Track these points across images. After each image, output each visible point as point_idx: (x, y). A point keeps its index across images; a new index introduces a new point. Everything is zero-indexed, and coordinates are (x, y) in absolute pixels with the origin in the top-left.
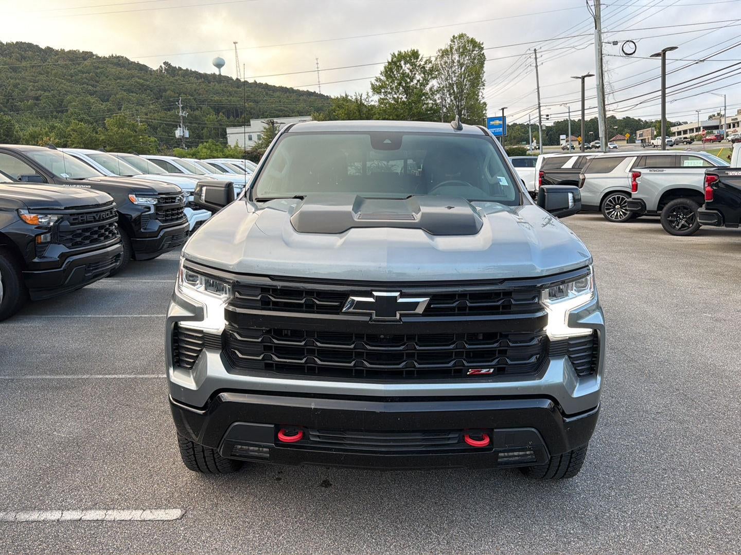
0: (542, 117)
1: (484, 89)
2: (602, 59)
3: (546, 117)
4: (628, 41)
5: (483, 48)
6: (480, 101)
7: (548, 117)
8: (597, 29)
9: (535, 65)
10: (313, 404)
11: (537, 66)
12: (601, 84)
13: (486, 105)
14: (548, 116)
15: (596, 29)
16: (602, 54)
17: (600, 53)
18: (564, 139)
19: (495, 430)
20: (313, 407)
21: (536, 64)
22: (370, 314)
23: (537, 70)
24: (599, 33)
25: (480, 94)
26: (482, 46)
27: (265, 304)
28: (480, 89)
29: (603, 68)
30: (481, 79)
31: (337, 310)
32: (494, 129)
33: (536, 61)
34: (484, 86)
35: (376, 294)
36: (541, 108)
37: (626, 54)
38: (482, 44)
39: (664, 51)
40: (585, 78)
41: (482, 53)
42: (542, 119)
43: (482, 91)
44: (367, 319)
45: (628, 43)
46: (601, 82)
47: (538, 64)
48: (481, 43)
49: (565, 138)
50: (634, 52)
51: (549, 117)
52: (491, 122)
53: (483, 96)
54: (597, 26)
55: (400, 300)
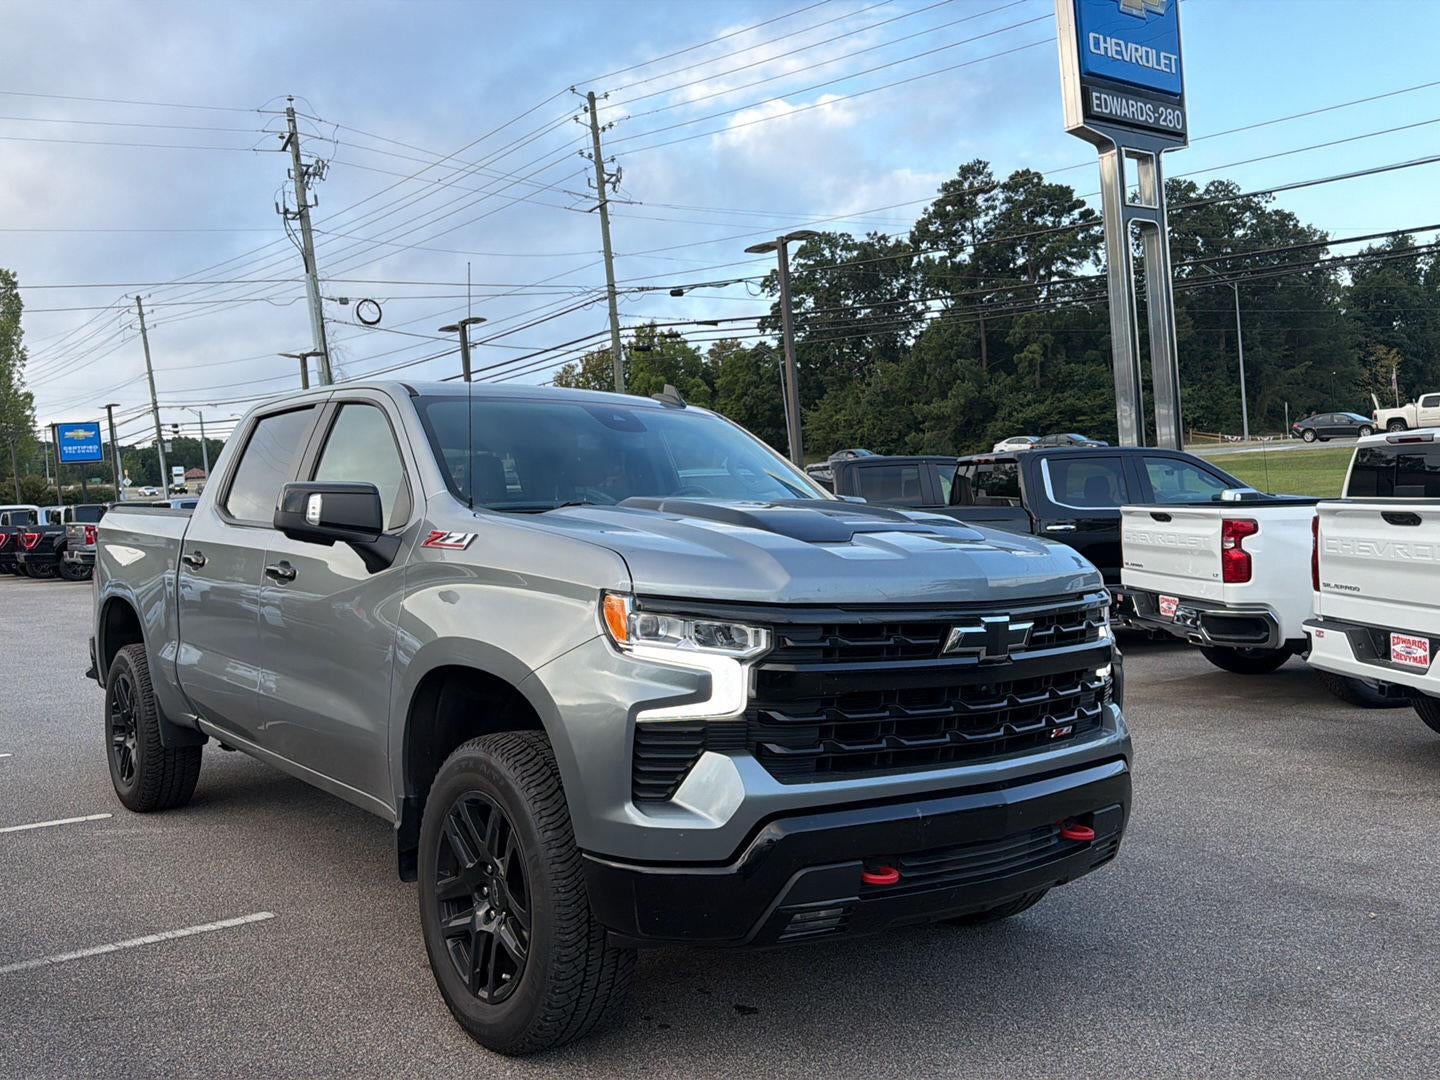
0: (162, 427)
1: (24, 365)
2: (323, 326)
3: (172, 429)
4: (366, 300)
5: (15, 283)
6: (16, 392)
7: (176, 430)
8: (310, 272)
9: (140, 327)
10: (919, 811)
11: (144, 330)
12: (326, 371)
13: (32, 400)
14: (176, 426)
15: (307, 271)
16: (322, 319)
17: (319, 317)
18: (181, 475)
19: (1096, 813)
20: (920, 815)
21: (143, 325)
22: (977, 654)
23: (145, 338)
24: (314, 280)
25: (16, 376)
26: (14, 280)
27: (828, 655)
28: (14, 365)
29: (327, 342)
30: (17, 345)
31: (935, 651)
32: (75, 448)
33: (142, 320)
34: (25, 360)
35: (987, 620)
36: (159, 411)
37: (365, 322)
38: (14, 275)
39: (464, 323)
40: (308, 358)
41: (15, 291)
42: (163, 433)
43: (20, 369)
44: (974, 660)
45: (366, 303)
46: (326, 367)
47: (146, 326)
48: (11, 272)
49: (182, 472)
50: (378, 321)
51: (180, 428)
52: (67, 433)
53: (23, 380)
54: (309, 268)
55: (1012, 628)
